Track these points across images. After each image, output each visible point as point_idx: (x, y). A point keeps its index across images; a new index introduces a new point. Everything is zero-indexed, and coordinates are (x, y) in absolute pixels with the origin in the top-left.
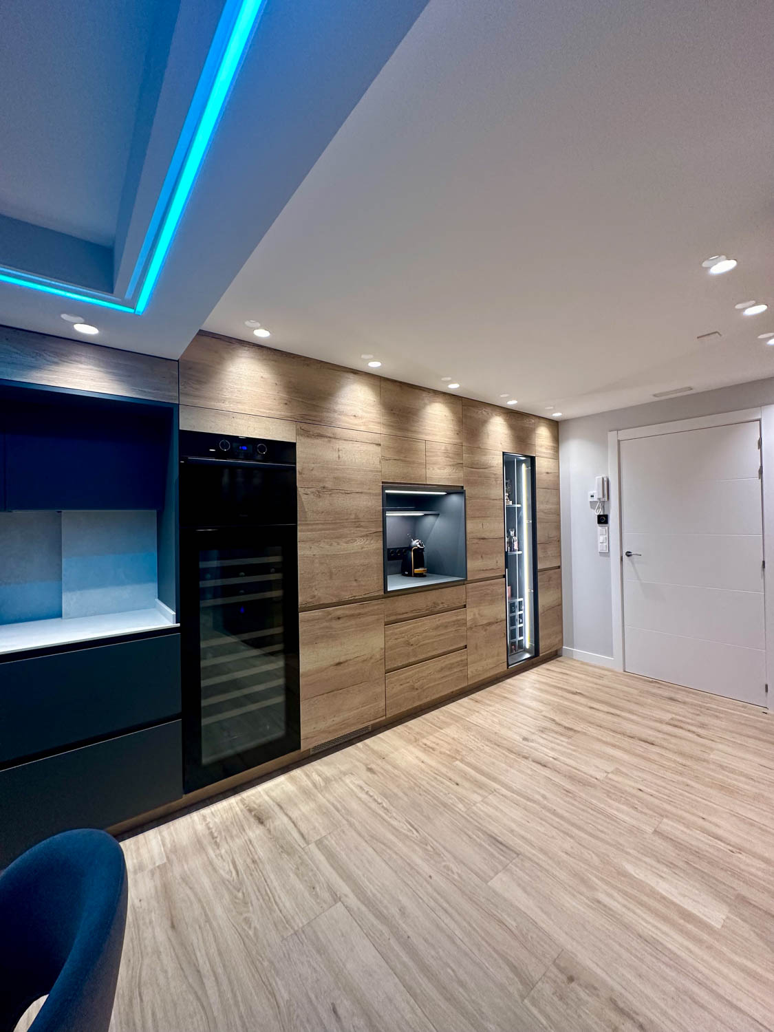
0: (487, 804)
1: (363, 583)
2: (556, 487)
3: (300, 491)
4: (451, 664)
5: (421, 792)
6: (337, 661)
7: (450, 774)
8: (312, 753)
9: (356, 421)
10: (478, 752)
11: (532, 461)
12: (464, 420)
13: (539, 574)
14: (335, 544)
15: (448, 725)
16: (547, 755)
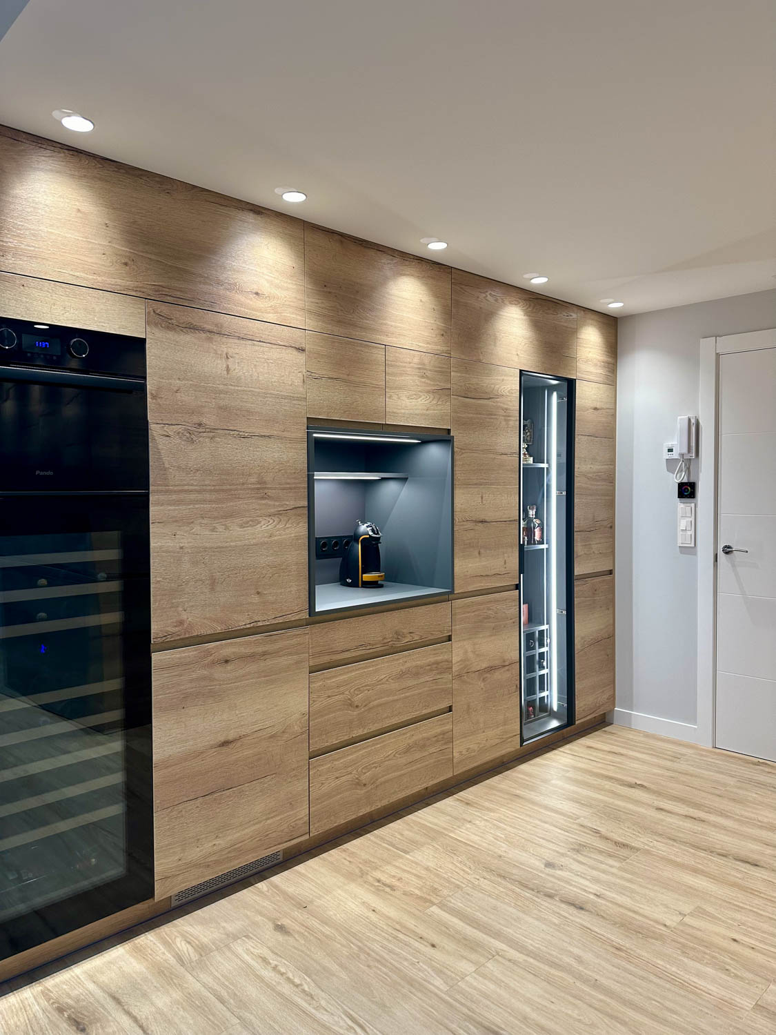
0: (484, 976)
1: (271, 598)
2: (608, 434)
3: (155, 430)
4: (423, 739)
5: (372, 963)
6: (222, 739)
7: (421, 930)
8: (174, 903)
9: (259, 304)
10: (469, 890)
11: (571, 385)
12: (454, 311)
13: (576, 583)
14: (220, 528)
15: (416, 845)
16: (585, 891)
